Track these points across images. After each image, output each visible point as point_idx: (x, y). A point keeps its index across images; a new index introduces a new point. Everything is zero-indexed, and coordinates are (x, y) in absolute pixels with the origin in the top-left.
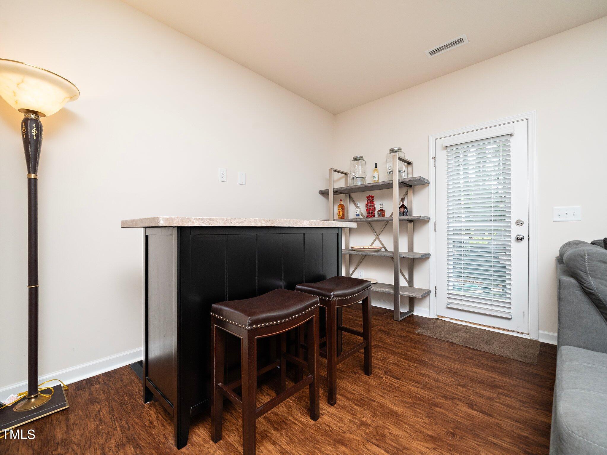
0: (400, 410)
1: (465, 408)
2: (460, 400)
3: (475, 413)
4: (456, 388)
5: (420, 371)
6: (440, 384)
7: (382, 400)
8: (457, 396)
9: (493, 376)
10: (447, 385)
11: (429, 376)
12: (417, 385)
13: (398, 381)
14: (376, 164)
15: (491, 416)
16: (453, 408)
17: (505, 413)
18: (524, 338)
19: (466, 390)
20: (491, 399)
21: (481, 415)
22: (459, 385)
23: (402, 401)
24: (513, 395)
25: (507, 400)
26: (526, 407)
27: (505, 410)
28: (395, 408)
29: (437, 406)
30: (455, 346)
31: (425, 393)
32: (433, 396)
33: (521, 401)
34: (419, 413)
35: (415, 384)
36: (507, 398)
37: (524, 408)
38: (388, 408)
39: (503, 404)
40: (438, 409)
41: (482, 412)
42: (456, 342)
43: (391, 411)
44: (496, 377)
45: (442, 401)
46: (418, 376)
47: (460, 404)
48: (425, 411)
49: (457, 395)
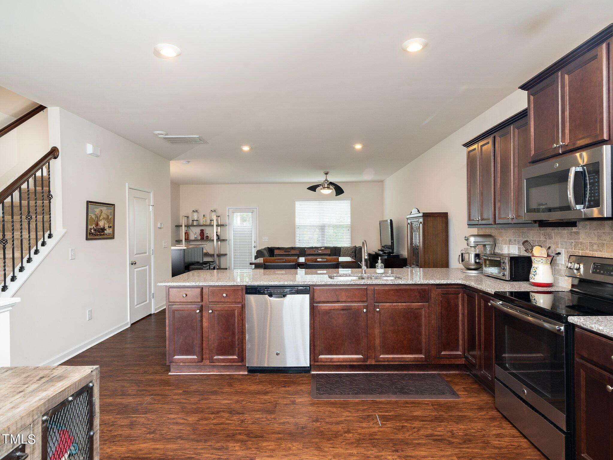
14: (204, 215)
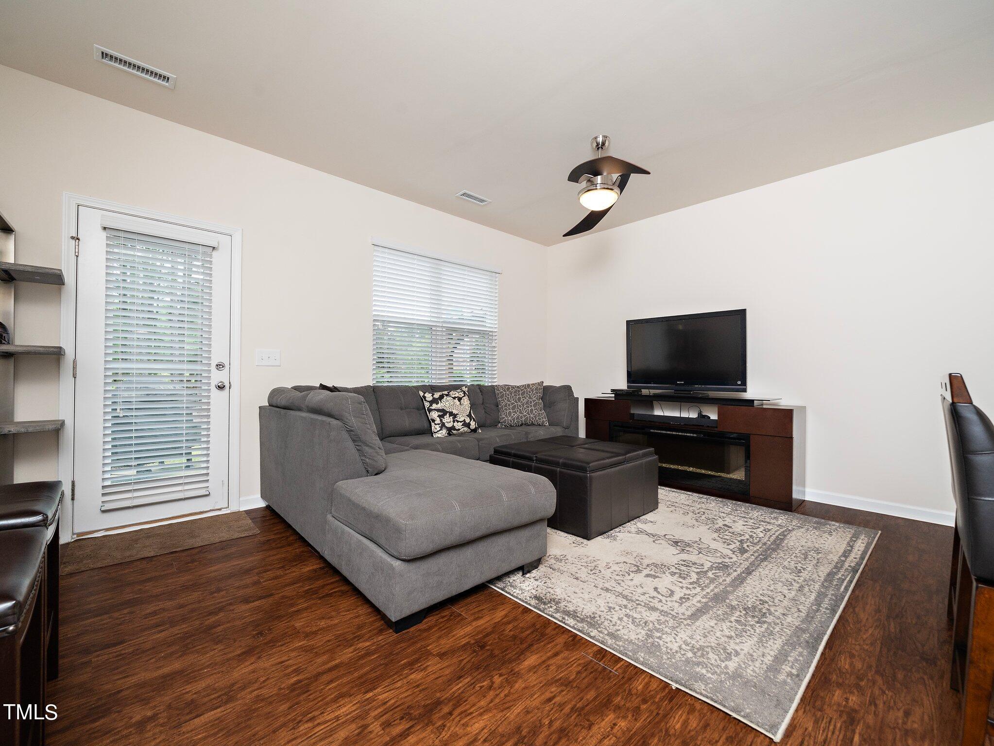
0: (177, 665)
1: (245, 607)
2: (231, 604)
3: (257, 603)
4: (213, 597)
5: (143, 613)
6: (190, 607)
7: (133, 680)
8: (224, 604)
9: (235, 563)
10: (199, 602)
11: (164, 610)
12: (162, 628)
13: (125, 644)
15: (272, 595)
16: (232, 616)
17: (280, 585)
18: (225, 514)
19: (224, 592)
20: (255, 583)
21: (263, 600)
22: (212, 593)
23: (165, 658)
24: (269, 567)
25: (270, 574)
26: (288, 569)
27: (277, 583)
28: (166, 670)
29: (215, 627)
30: (155, 559)
31: (184, 627)
32: (198, 622)
33: (280, 568)
34: (203, 648)
35: (157, 629)
36: (268, 573)
37: (288, 572)
38: (156, 678)
39: (270, 580)
40: (220, 628)
41: (260, 598)
42: (152, 554)
43: (164, 677)
44: (239, 562)
45: (213, 619)
46: (147, 619)
47: (235, 607)
48: (207, 642)
49: (222, 602)
